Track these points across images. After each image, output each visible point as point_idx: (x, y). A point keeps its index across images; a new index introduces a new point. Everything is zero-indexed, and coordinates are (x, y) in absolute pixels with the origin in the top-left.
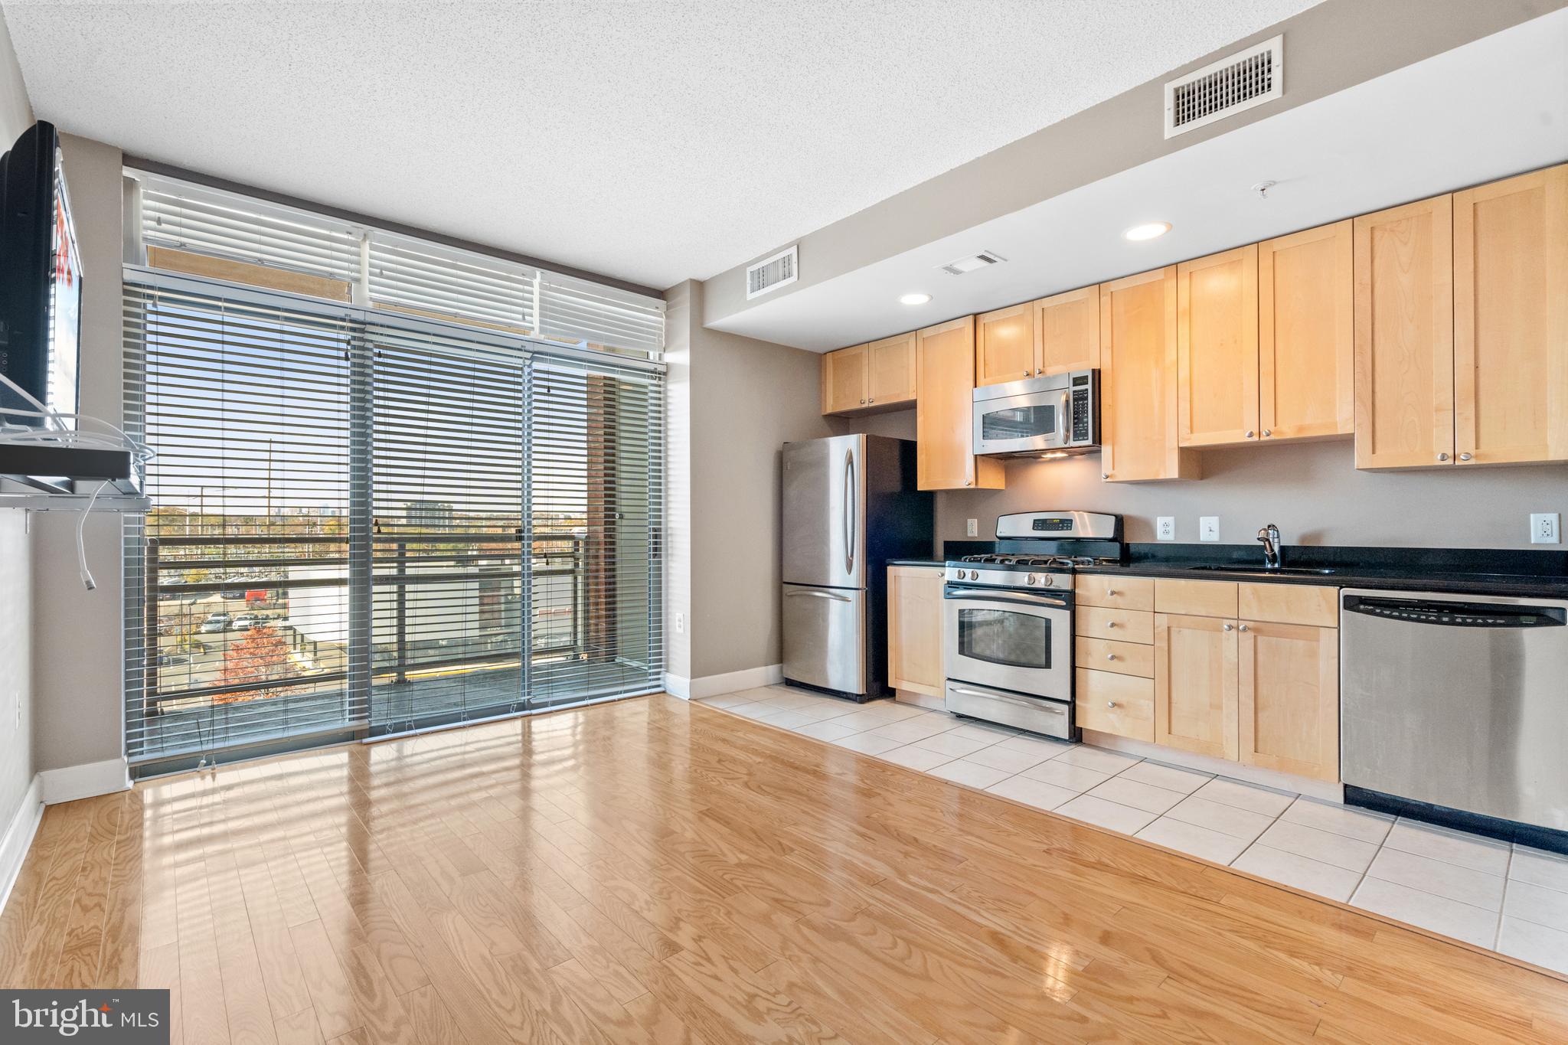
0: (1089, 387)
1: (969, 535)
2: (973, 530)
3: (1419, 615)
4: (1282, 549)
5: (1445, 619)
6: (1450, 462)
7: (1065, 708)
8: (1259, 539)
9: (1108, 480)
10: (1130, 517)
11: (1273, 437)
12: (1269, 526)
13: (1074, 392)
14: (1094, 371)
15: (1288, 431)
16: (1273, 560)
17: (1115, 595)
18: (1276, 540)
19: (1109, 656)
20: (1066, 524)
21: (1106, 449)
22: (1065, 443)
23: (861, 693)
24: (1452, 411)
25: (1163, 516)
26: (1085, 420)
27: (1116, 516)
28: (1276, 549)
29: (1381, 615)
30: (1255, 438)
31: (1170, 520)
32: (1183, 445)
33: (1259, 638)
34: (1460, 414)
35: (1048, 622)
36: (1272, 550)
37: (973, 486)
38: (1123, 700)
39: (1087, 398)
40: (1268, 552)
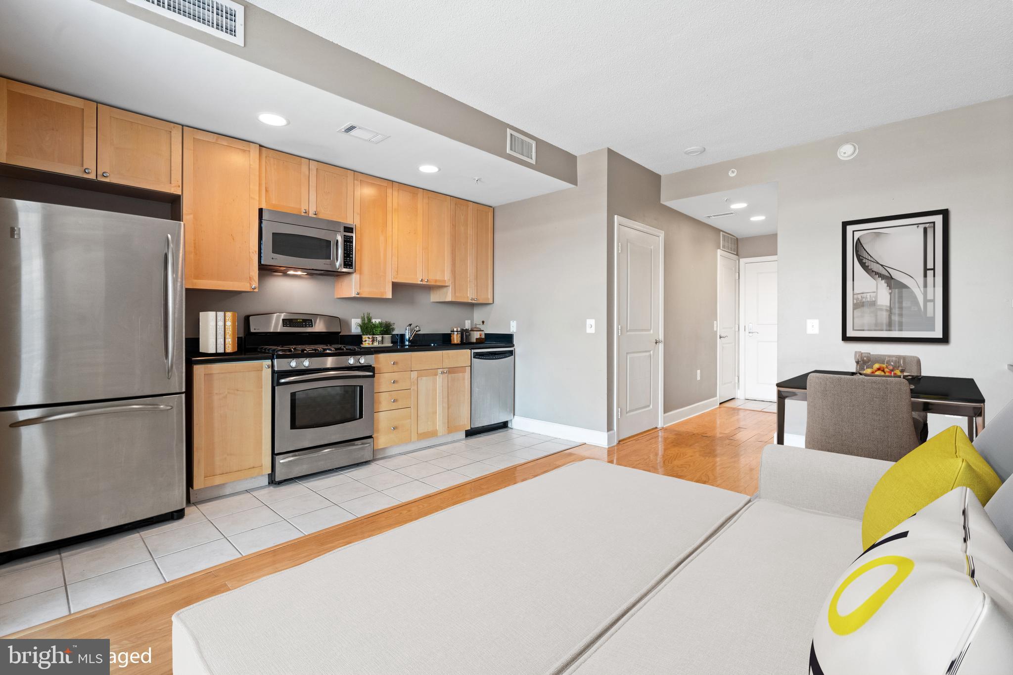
0: (353, 235)
7: (370, 441)
9: (358, 296)
13: (344, 235)
15: (432, 281)
17: (394, 365)
19: (392, 400)
20: (308, 322)
21: (356, 276)
22: (339, 268)
26: (351, 256)
30: (422, 283)
32: (393, 281)
33: (449, 375)
35: (361, 387)
38: (397, 424)
39: (352, 242)
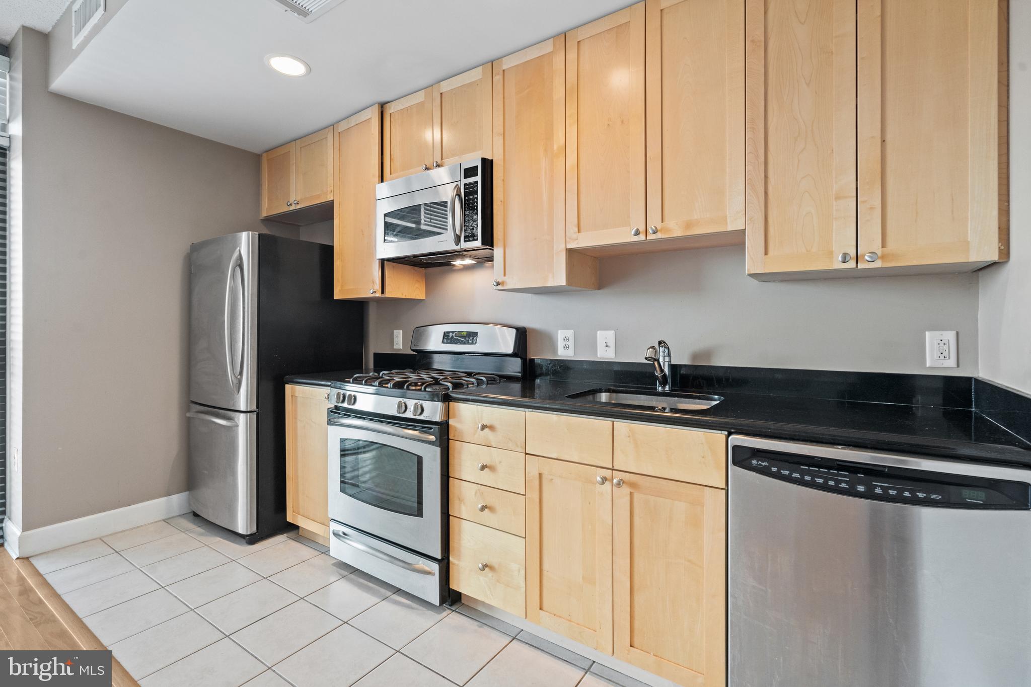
0: (478, 178)
1: (395, 347)
2: (399, 343)
3: (826, 480)
4: (674, 368)
5: (861, 488)
6: (851, 264)
7: (435, 567)
8: (646, 358)
9: (500, 287)
10: (534, 331)
11: (659, 235)
12: (660, 343)
13: (465, 185)
14: (484, 160)
15: (675, 229)
16: (664, 382)
17: (486, 430)
18: (667, 359)
19: (480, 506)
20: (471, 337)
21: (498, 252)
22: (457, 245)
23: (249, 533)
24: (855, 199)
25: (564, 329)
26: (475, 217)
27: (518, 329)
28: (666, 370)
29: (778, 476)
30: (642, 237)
31: (570, 333)
32: (569, 246)
33: (637, 496)
34: (863, 202)
35: (420, 460)
36: (662, 371)
37: (378, 294)
38: (493, 561)
39: (476, 192)
40: (658, 374)
